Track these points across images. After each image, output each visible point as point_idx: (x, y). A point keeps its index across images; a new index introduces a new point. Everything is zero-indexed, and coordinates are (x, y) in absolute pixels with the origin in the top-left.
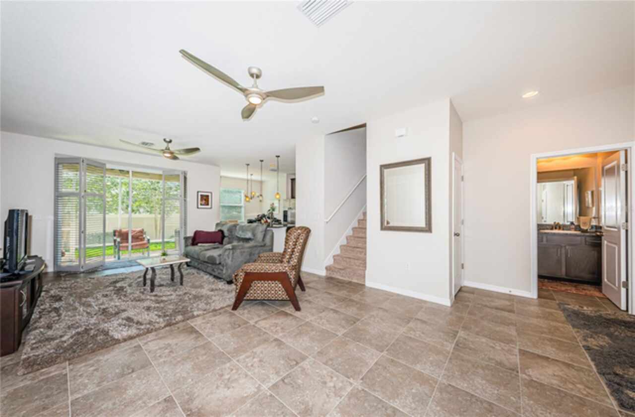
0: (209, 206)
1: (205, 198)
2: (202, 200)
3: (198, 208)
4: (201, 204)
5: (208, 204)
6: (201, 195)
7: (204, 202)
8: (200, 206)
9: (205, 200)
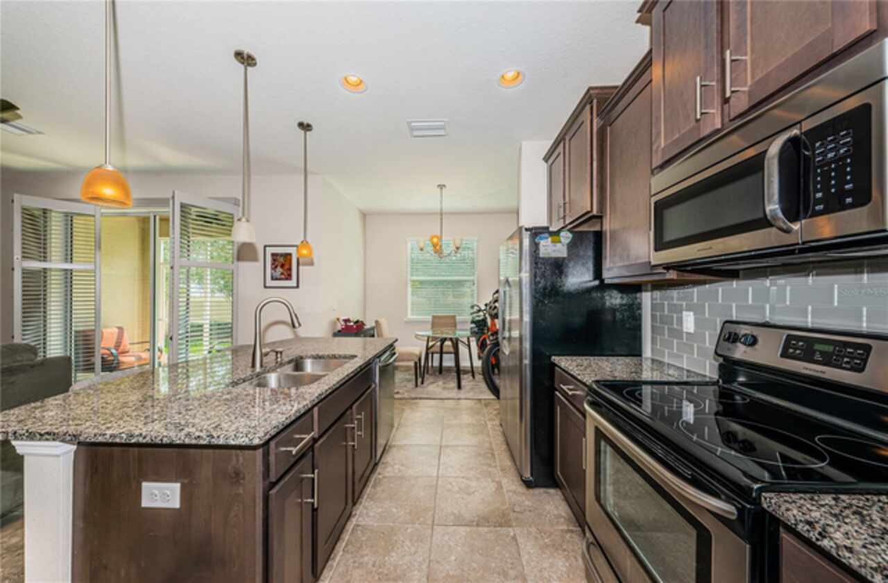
0: (293, 283)
1: (282, 260)
2: (274, 268)
3: (265, 287)
4: (273, 278)
5: (289, 277)
6: (273, 255)
7: (279, 270)
8: (270, 283)
9: (282, 266)
